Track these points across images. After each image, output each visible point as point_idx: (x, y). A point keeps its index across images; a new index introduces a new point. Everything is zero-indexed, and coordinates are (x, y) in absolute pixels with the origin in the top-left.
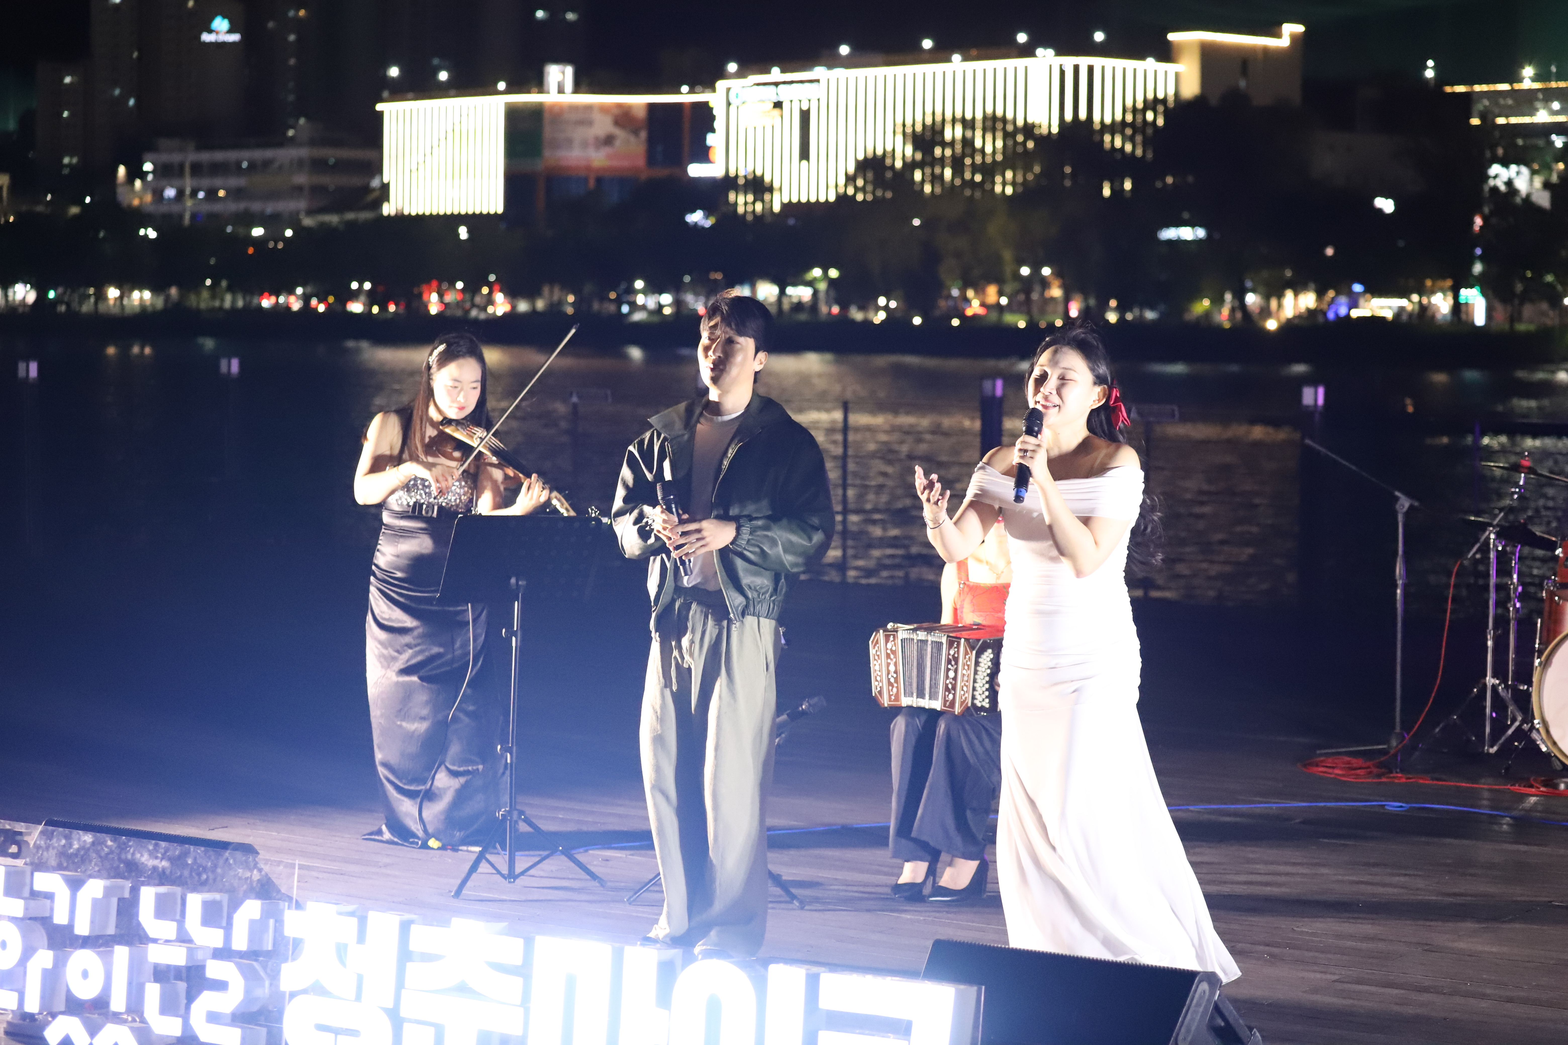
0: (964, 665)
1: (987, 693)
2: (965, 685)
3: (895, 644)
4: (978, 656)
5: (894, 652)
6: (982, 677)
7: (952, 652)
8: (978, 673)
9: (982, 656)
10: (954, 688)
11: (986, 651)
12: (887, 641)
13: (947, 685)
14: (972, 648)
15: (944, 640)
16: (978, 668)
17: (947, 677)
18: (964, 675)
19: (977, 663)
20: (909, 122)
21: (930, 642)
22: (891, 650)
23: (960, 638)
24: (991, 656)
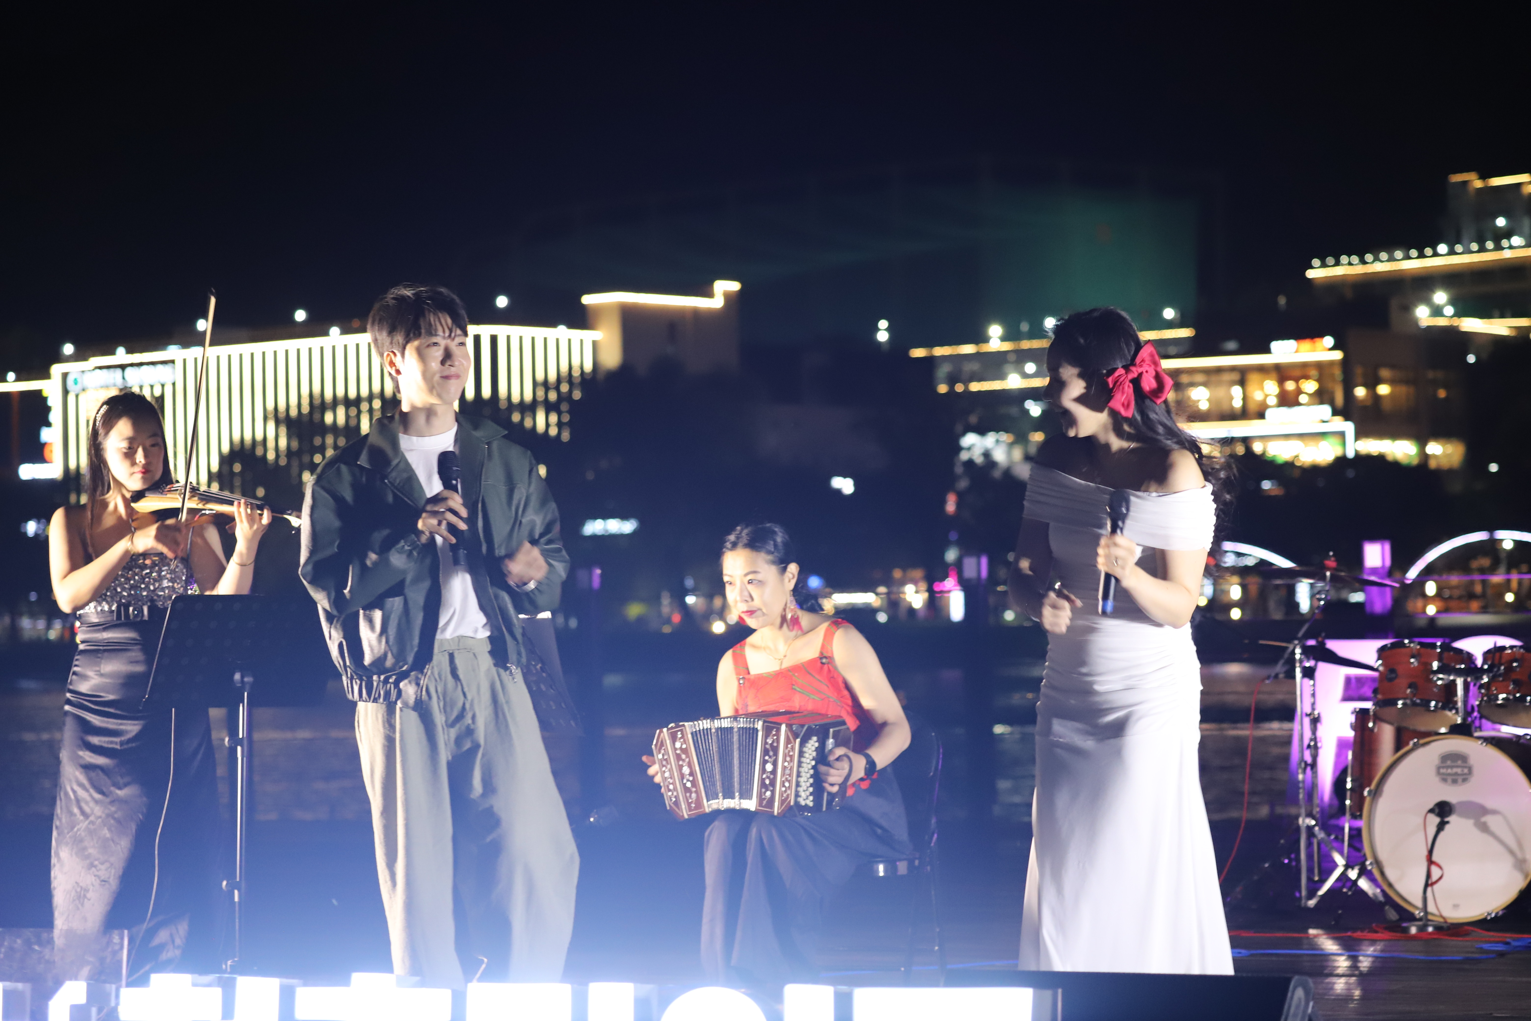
0: (785, 756)
1: (812, 789)
2: (786, 778)
4: (802, 745)
5: (685, 751)
6: (807, 770)
7: (770, 741)
8: (803, 765)
9: (807, 745)
10: (773, 783)
11: (810, 739)
13: (763, 781)
14: (796, 736)
15: (759, 725)
16: (803, 760)
17: (764, 770)
18: (785, 767)
19: (801, 754)
20: (282, 406)
21: (739, 730)
22: (681, 749)
23: (780, 724)
24: (817, 745)
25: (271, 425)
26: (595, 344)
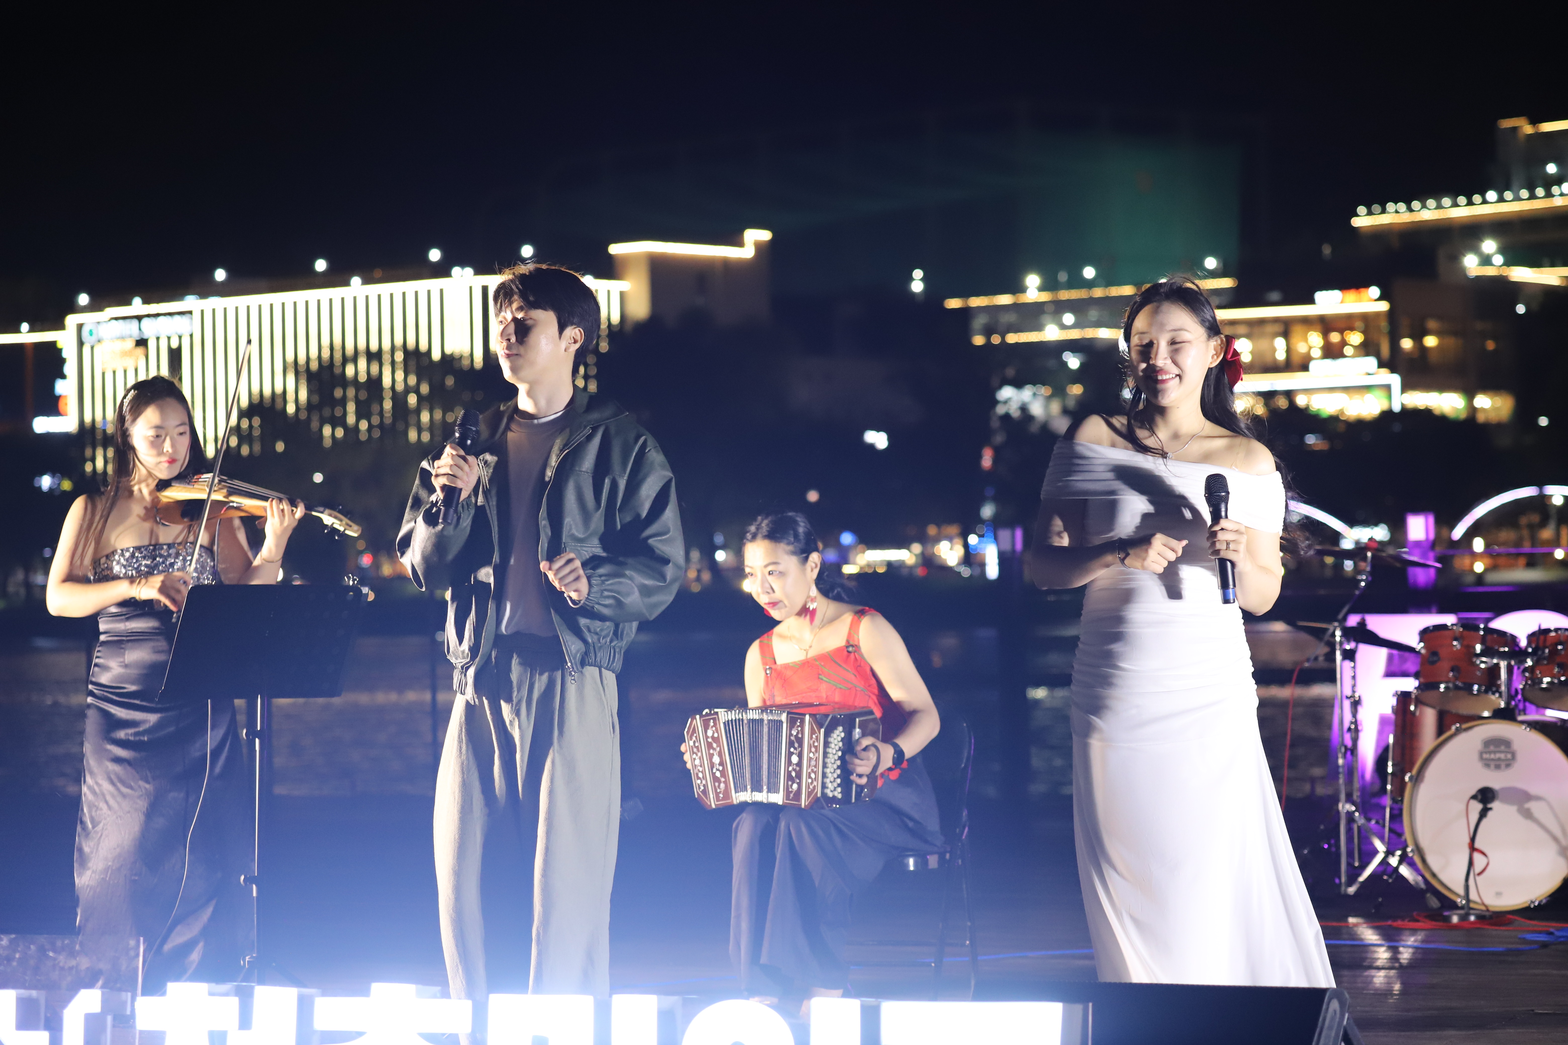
0: (810, 747)
1: (839, 781)
2: (812, 770)
3: (717, 730)
4: (827, 735)
5: (716, 740)
6: (833, 761)
7: (794, 733)
8: (828, 755)
9: (832, 735)
10: (799, 775)
11: (836, 728)
12: (706, 727)
13: (789, 773)
14: (820, 726)
15: (784, 717)
16: (829, 750)
17: (789, 762)
18: (811, 758)
19: (826, 744)
20: (302, 358)
21: (766, 722)
22: (713, 737)
23: (805, 715)
24: (843, 735)
25: (291, 378)
26: (622, 295)
